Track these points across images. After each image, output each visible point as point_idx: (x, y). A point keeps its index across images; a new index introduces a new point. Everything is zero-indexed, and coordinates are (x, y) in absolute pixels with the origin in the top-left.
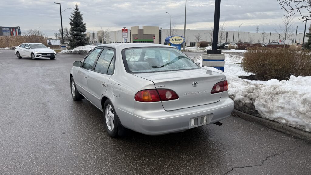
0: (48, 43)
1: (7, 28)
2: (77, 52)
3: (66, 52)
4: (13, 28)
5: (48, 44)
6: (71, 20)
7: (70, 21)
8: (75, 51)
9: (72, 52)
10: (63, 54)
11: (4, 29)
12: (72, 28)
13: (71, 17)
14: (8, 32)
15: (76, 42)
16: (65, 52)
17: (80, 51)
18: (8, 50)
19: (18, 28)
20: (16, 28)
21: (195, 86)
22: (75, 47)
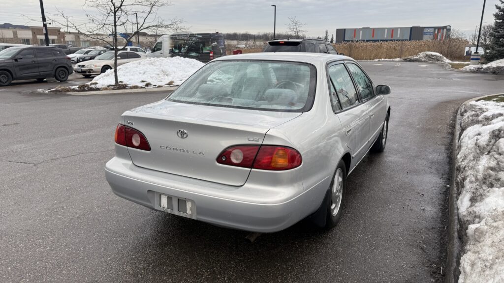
0: (467, 52)
1: (432, 29)
2: (491, 70)
3: (472, 68)
4: (439, 28)
5: (465, 54)
6: (498, 7)
7: (497, 11)
8: (488, 68)
9: (482, 68)
10: (466, 72)
11: (426, 31)
12: (497, 23)
13: (501, 2)
14: (431, 34)
15: (496, 51)
16: (470, 69)
17: (499, 68)
18: (398, 61)
19: (448, 28)
20: (445, 27)
21: (182, 137)
22: (493, 61)
